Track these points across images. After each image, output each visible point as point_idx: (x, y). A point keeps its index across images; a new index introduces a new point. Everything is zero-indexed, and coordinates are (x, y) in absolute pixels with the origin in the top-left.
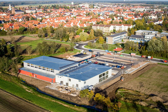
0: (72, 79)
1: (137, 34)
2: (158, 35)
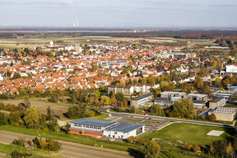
0: (118, 133)
1: (162, 96)
2: (185, 97)
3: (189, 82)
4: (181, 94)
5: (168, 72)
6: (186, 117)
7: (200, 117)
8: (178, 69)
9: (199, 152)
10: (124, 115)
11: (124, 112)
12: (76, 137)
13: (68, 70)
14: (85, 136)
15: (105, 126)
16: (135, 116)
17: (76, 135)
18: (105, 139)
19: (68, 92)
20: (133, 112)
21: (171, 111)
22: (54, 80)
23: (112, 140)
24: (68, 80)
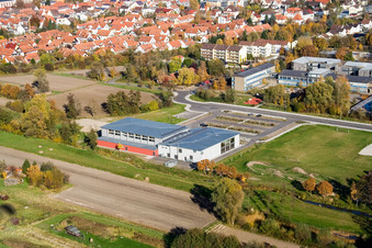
1: (296, 68)
2: (338, 69)
3: (356, 35)
4: (331, 62)
5: (326, 13)
6: (328, 111)
7: (356, 113)
8: (345, 7)
9: (330, 195)
10: (213, 107)
11: (216, 100)
12: (108, 157)
13: (145, 12)
14: (124, 156)
15: (163, 136)
16: (234, 109)
17: (108, 151)
18: (158, 163)
19: (126, 58)
20: (232, 101)
21: (302, 100)
22: (112, 33)
23: (171, 165)
24: (137, 32)
